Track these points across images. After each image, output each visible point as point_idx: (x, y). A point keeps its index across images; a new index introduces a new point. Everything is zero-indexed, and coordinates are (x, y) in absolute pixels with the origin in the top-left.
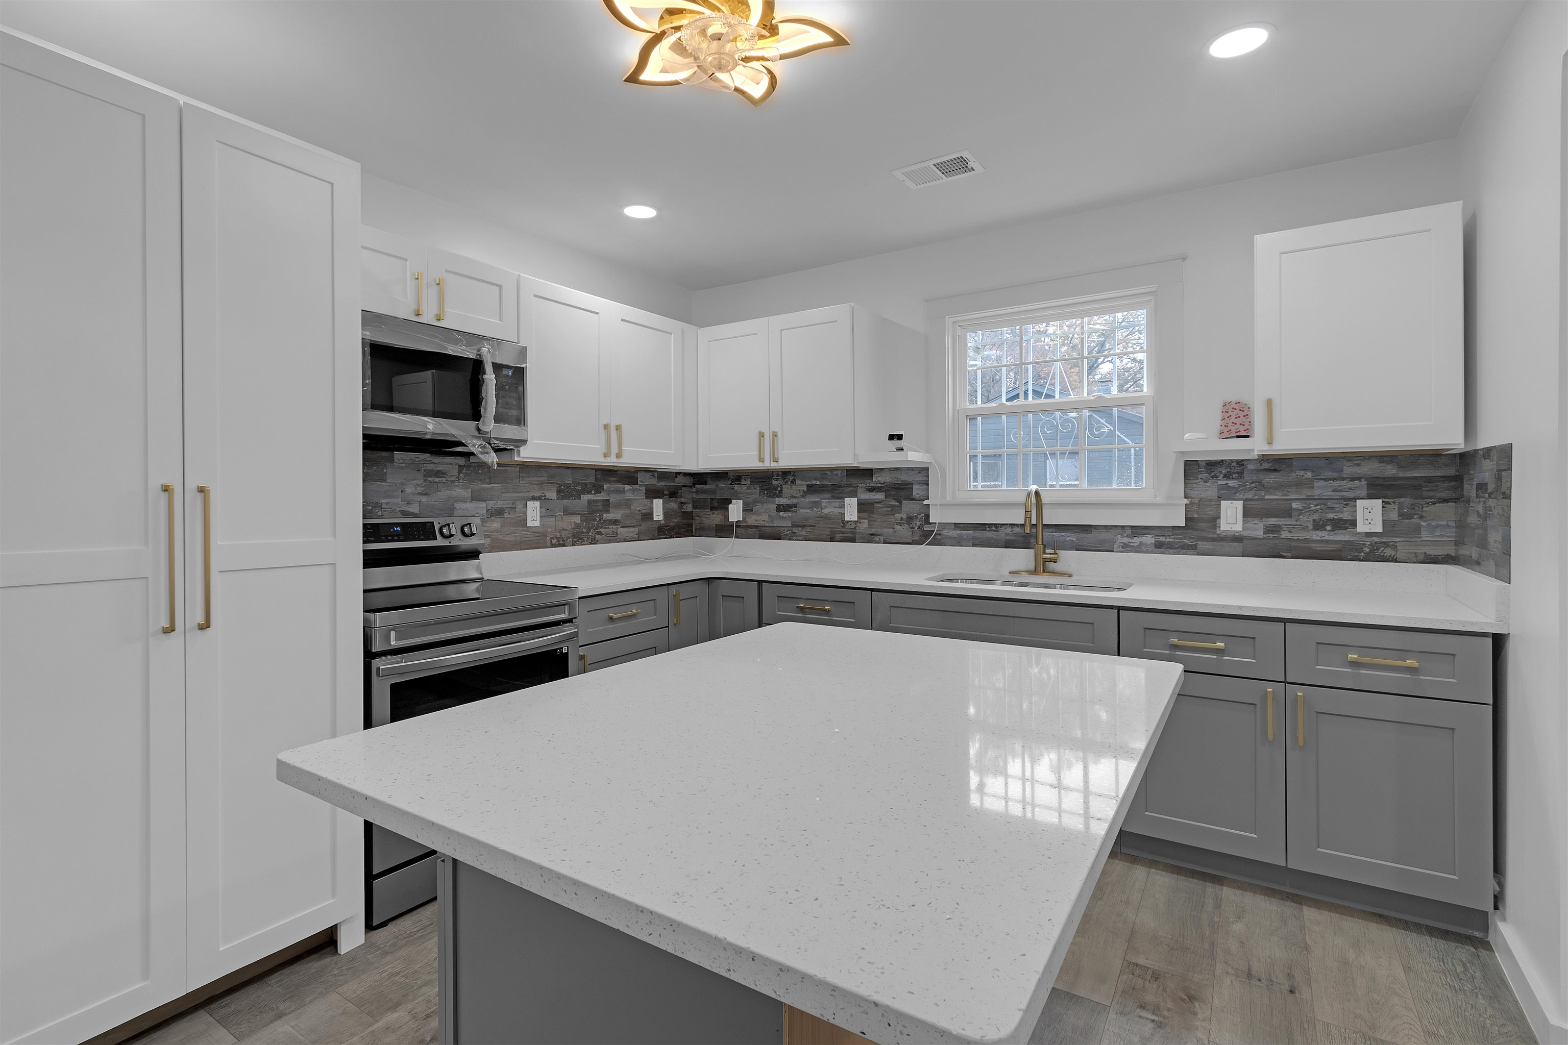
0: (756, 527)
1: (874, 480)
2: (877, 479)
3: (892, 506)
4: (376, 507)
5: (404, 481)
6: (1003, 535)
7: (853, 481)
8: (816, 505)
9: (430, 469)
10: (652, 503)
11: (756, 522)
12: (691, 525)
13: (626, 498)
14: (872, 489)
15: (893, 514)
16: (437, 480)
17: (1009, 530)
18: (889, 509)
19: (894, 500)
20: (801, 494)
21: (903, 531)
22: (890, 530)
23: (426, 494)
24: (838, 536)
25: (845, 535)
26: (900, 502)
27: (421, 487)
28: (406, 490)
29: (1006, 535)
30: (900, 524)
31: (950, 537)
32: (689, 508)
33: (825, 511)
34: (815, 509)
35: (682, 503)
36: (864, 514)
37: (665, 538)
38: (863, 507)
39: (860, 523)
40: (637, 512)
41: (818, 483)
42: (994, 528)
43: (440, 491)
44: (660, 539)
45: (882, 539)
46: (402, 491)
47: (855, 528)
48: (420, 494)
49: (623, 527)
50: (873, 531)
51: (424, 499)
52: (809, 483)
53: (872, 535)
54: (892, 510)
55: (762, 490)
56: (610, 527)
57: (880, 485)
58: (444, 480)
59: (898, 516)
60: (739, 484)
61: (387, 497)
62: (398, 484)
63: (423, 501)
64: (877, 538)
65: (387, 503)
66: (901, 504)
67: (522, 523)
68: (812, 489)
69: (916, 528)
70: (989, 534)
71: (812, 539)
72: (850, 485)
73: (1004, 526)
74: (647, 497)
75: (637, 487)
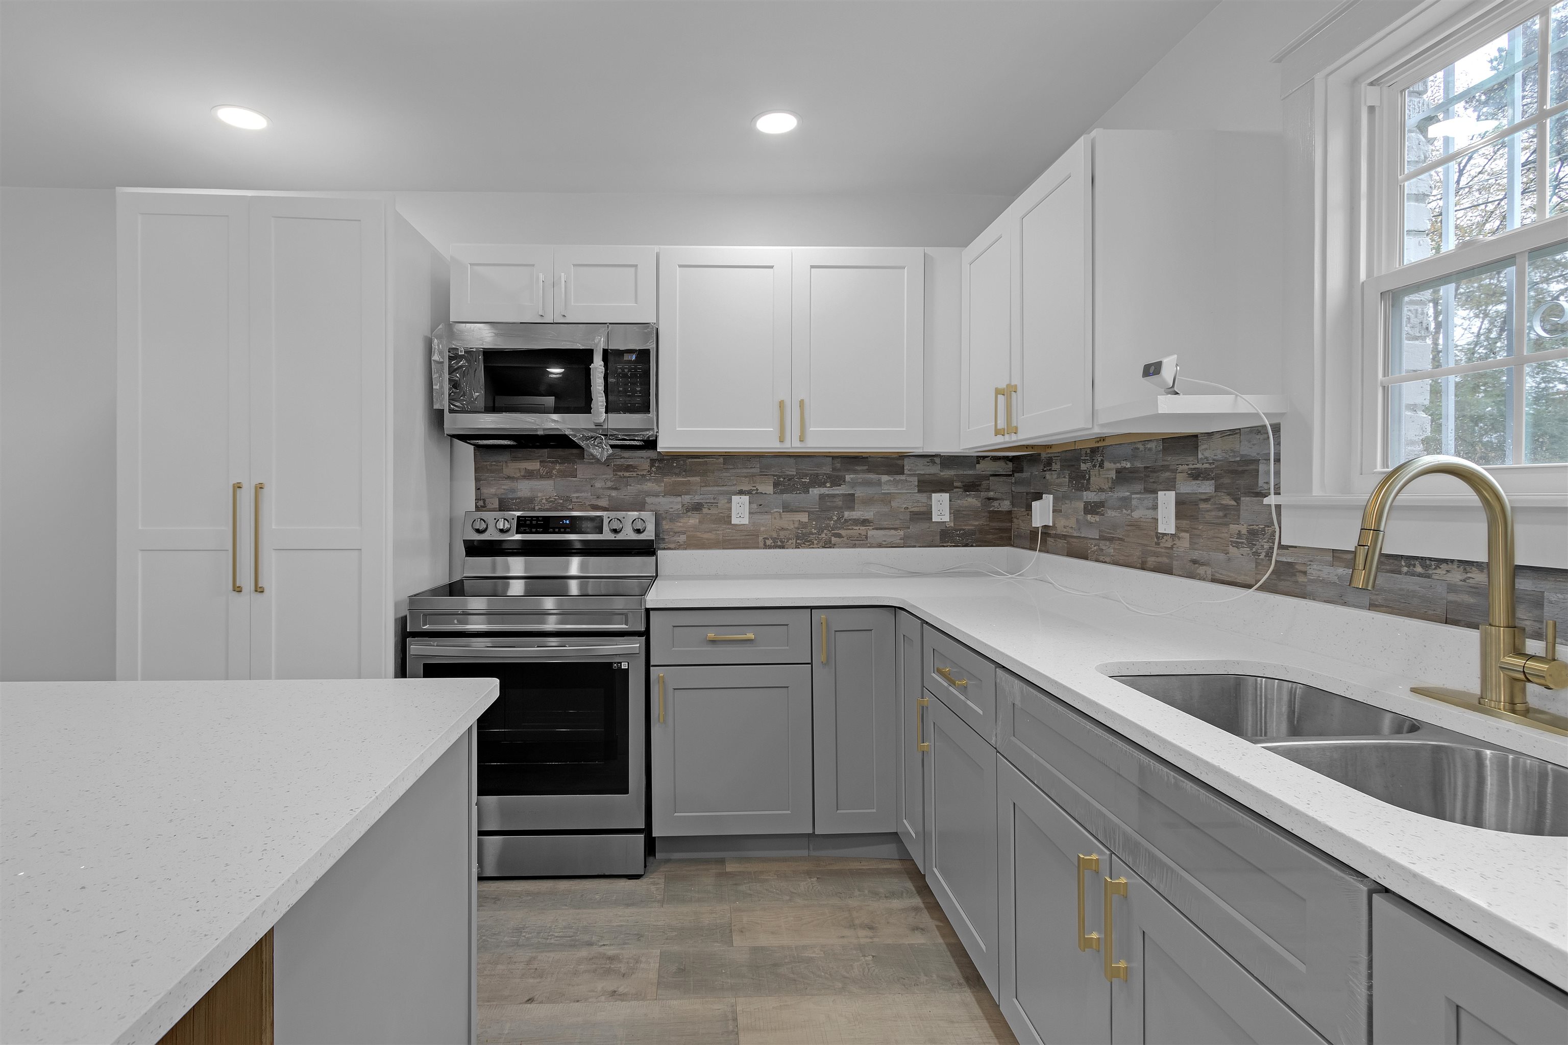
0: (1064, 537)
1: (1200, 456)
2: (1208, 453)
3: (1225, 508)
4: (566, 500)
5: (594, 476)
6: (1441, 589)
7: (1172, 460)
8: (1125, 503)
9: (620, 463)
10: (930, 498)
11: (1065, 530)
12: (1009, 530)
13: (883, 491)
14: (1196, 475)
15: (1226, 524)
16: (627, 474)
17: (1456, 576)
18: (1221, 514)
19: (1228, 495)
20: (1110, 484)
21: (1241, 557)
22: (1221, 556)
23: (616, 489)
24: (1151, 560)
25: (1160, 559)
26: (1237, 500)
27: (611, 481)
28: (596, 484)
29: (1452, 588)
30: (1237, 545)
31: (1322, 581)
32: (1005, 505)
33: (1136, 514)
34: (1124, 511)
35: (989, 499)
36: (1185, 522)
37: (954, 546)
38: (1184, 508)
39: (1179, 538)
40: (903, 510)
41: (1129, 465)
42: (1419, 569)
43: (630, 485)
44: (944, 546)
45: (1209, 571)
46: (592, 486)
47: (1172, 548)
48: (609, 488)
49: (877, 529)
50: (1196, 555)
51: (614, 493)
52: (1118, 466)
53: (1194, 562)
54: (1225, 516)
55: (1071, 478)
56: (855, 528)
57: (1207, 466)
58: (635, 474)
59: (1234, 528)
60: (1050, 470)
61: (577, 491)
62: (588, 480)
63: (613, 495)
64: (1201, 570)
65: (577, 498)
66: (1239, 504)
67: (726, 520)
68: (1123, 477)
69: (1262, 556)
70: (1408, 583)
71: (1121, 562)
72: (1165, 468)
73: (1444, 566)
74: (920, 491)
75: (903, 477)
